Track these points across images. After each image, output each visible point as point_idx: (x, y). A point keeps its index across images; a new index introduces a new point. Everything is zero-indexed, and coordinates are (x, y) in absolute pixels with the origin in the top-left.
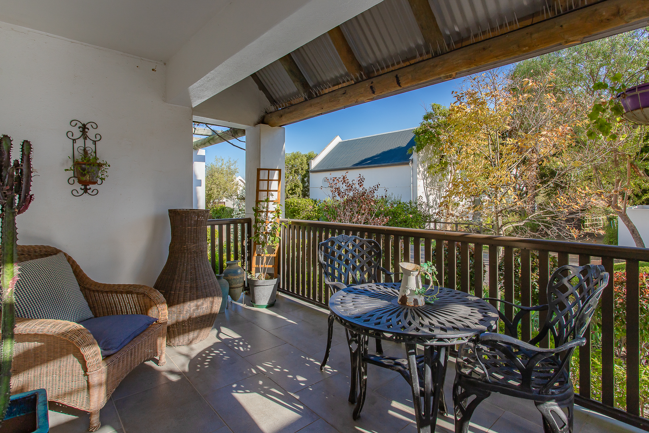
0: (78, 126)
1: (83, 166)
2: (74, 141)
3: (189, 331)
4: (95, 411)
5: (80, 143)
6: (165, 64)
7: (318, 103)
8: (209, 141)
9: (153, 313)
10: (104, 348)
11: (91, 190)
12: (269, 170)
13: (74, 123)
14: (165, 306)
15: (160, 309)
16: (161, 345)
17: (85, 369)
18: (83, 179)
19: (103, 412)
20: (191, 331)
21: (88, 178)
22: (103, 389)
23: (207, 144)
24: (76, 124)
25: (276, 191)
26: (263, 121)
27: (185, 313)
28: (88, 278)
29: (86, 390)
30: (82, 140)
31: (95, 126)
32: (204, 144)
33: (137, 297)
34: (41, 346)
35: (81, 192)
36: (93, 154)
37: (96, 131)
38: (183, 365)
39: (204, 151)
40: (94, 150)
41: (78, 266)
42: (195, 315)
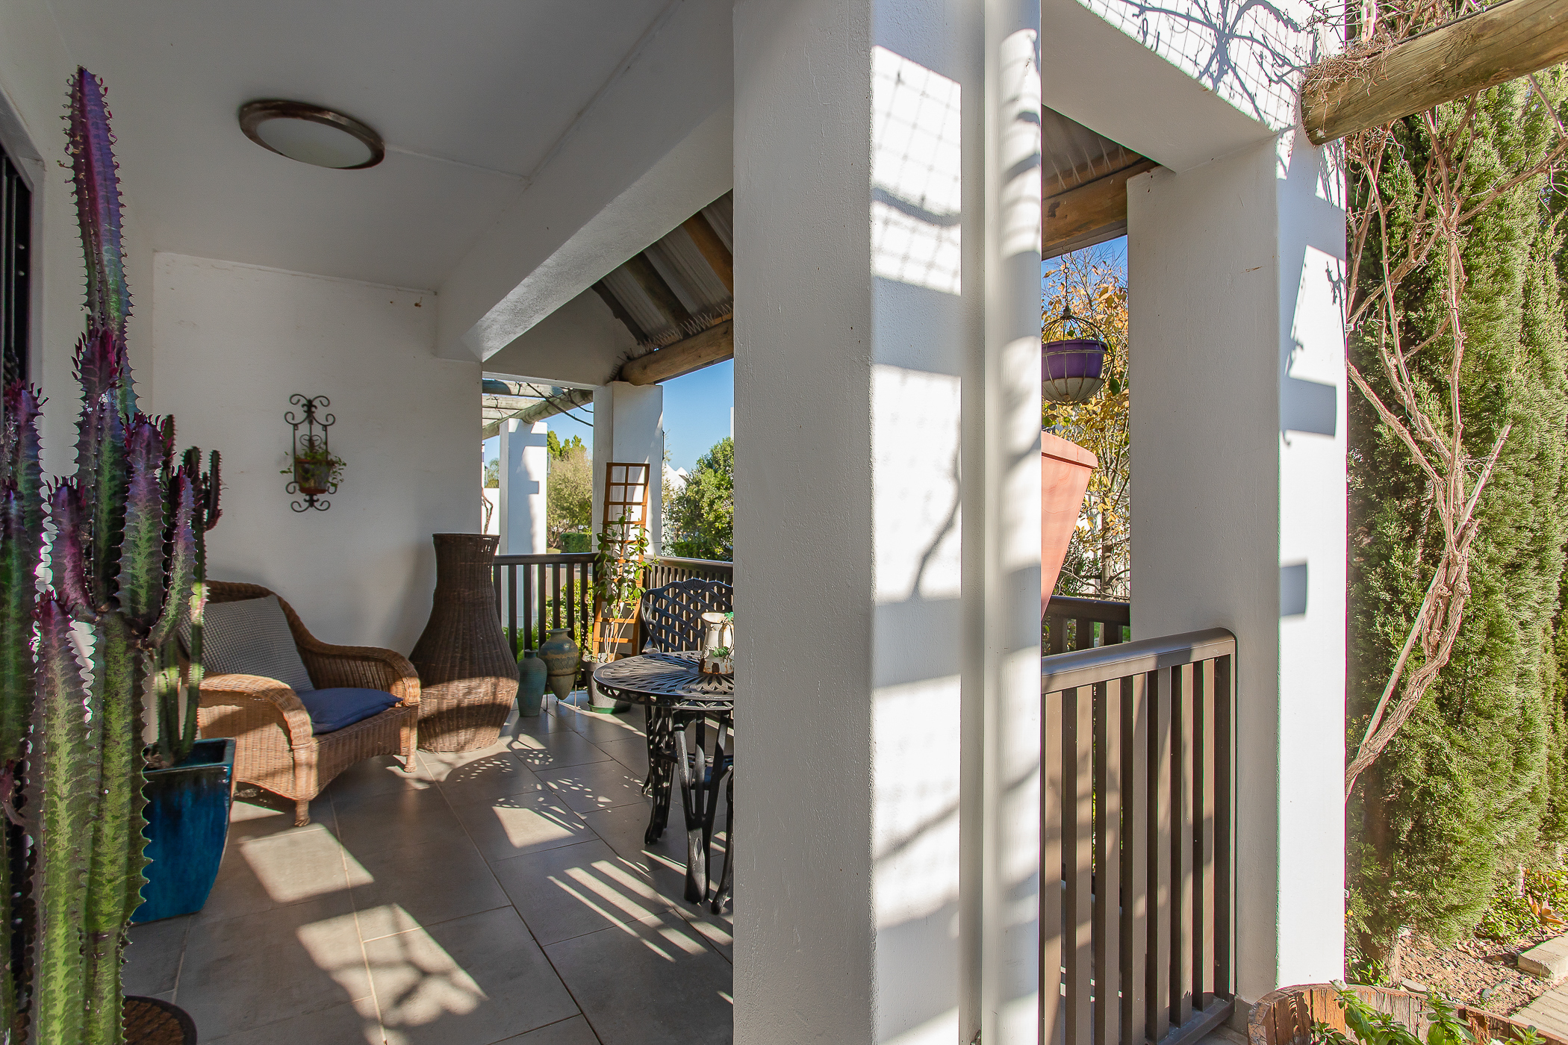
0: (301, 403)
1: (306, 466)
2: (296, 426)
3: (458, 729)
4: (302, 800)
5: (304, 429)
6: (436, 294)
7: (693, 347)
8: (546, 409)
9: (397, 690)
10: (316, 721)
11: (320, 503)
12: (628, 465)
13: (295, 400)
14: (417, 682)
15: (407, 685)
16: (409, 738)
17: (290, 741)
18: (306, 485)
19: (313, 804)
20: (462, 728)
21: (312, 484)
22: (314, 773)
23: (544, 413)
24: (299, 401)
25: (639, 504)
26: (620, 375)
27: (450, 697)
28: (311, 637)
29: (292, 771)
30: (306, 425)
31: (325, 402)
32: (540, 413)
33: (376, 665)
34: (240, 711)
35: (305, 505)
36: (322, 446)
37: (327, 411)
38: (440, 774)
39: (546, 424)
40: (324, 440)
41: (297, 618)
42: (466, 703)
